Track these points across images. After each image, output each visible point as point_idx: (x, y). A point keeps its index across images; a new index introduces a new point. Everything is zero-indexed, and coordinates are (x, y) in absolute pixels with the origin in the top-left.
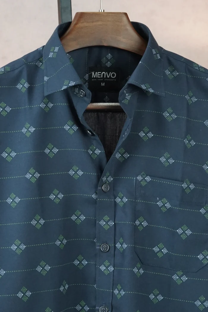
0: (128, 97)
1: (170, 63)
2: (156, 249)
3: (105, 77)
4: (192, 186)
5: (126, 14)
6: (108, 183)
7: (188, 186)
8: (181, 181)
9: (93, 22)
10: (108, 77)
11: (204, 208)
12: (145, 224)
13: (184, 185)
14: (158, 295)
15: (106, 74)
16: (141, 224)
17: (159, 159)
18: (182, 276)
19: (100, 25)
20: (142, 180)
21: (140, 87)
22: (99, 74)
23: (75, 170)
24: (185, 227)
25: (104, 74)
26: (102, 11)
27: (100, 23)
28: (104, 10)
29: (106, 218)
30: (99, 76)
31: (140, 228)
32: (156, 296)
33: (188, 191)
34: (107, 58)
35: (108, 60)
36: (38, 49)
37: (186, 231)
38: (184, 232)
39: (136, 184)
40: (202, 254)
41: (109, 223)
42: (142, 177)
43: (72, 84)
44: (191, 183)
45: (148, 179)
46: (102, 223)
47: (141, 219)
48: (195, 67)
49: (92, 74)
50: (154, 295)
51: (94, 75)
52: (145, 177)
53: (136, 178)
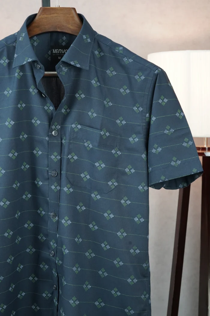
0: (65, 69)
1: (99, 46)
2: (82, 175)
3: (61, 53)
4: (108, 134)
5: (74, 9)
6: (57, 129)
7: (105, 134)
8: (100, 130)
9: (51, 14)
10: (63, 53)
11: (114, 150)
12: (76, 158)
13: (102, 133)
14: (82, 206)
15: (62, 51)
16: (72, 157)
17: (88, 113)
18: (97, 195)
19: (55, 16)
20: (75, 127)
21: (69, 63)
22: (57, 50)
23: (36, 120)
24: (101, 162)
25: (60, 51)
26: (58, 7)
27: (55, 15)
28: (59, 6)
29: (56, 154)
30: (57, 52)
31: (72, 161)
32: (81, 207)
33: (104, 137)
34: (63, 40)
35: (64, 41)
36: (14, 34)
37: (101, 164)
38: (100, 165)
39: (71, 129)
40: (111, 181)
41: (57, 157)
42: (75, 125)
43: (30, 60)
44: (107, 131)
45: (79, 127)
46: (53, 157)
47: (73, 154)
48: (116, 50)
49: (53, 50)
50: (80, 206)
51: (54, 52)
52: (77, 126)
53: (71, 126)
